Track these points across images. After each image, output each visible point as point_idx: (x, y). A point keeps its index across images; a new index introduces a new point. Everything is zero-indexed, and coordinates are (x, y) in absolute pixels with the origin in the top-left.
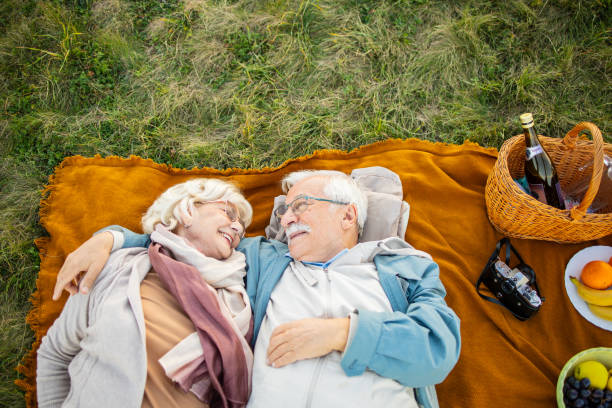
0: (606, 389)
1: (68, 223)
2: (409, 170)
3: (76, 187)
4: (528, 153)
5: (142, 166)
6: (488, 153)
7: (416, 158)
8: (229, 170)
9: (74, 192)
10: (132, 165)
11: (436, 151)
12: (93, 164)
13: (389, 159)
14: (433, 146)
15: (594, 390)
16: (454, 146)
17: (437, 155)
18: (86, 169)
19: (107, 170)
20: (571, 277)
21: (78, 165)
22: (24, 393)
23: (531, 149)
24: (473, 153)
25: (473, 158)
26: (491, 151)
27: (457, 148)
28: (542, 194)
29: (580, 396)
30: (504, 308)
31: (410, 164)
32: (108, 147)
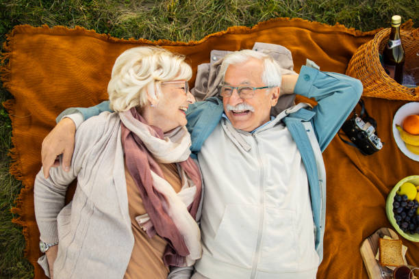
0: (415, 201)
1: (29, 88)
2: (295, 45)
3: (31, 53)
4: (390, 44)
5: (86, 35)
6: (349, 32)
7: (300, 34)
8: (160, 41)
9: (29, 59)
10: (77, 35)
11: (313, 28)
12: (42, 33)
13: (279, 34)
14: (311, 24)
15: (409, 202)
16: (327, 26)
17: (314, 32)
18: (36, 38)
19: (56, 39)
20: (397, 126)
21: (28, 34)
22: (21, 228)
23: (393, 41)
24: (341, 33)
25: (340, 37)
26: (352, 31)
27: (328, 28)
28: (393, 72)
29: (400, 206)
30: (356, 148)
31: (295, 39)
32: (52, 16)
